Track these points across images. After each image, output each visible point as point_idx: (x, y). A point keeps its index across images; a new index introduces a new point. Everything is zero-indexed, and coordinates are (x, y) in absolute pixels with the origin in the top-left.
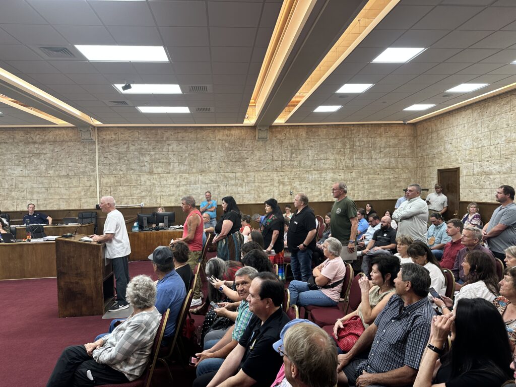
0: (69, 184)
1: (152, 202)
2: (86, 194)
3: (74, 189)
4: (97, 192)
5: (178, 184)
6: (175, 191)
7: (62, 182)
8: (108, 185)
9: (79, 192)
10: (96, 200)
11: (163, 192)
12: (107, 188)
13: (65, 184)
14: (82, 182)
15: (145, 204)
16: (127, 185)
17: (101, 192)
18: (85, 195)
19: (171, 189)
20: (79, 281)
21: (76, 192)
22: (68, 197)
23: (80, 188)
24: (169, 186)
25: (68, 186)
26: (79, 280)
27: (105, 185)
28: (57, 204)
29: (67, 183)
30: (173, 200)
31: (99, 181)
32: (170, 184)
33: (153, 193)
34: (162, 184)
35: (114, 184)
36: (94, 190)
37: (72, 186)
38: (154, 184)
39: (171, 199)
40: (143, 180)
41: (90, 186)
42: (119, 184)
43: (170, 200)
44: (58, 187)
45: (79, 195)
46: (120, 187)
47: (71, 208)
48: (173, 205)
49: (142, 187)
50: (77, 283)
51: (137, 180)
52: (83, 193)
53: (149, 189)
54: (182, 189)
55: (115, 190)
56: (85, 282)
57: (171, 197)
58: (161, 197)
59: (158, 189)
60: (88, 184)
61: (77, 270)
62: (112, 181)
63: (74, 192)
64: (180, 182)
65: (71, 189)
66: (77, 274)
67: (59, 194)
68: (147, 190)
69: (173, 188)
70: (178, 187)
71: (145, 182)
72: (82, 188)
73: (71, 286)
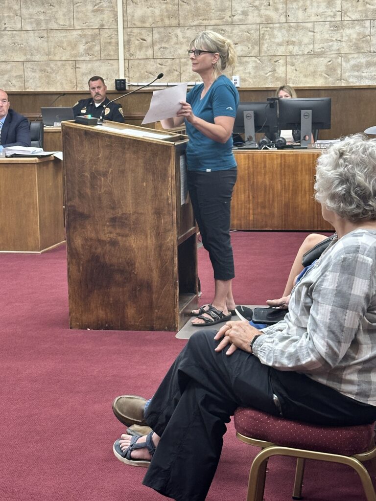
0: (47, 22)
1: (262, 73)
2: (90, 48)
3: (59, 36)
4: (117, 44)
5: (338, 18)
6: (327, 41)
7: (31, 15)
8: (147, 25)
9: (74, 45)
10: (115, 67)
11: (293, 43)
12: (143, 31)
13: (38, 23)
14: (80, 15)
15: (243, 80)
16: (195, 23)
17: (127, 43)
18: (87, 52)
19: (318, 36)
20: (120, 238)
21: (65, 45)
22: (45, 58)
23: (75, 33)
24: (310, 25)
25: (44, 27)
26: (118, 234)
27: (139, 24)
28: (20, 76)
29: (42, 17)
30: (322, 68)
31: (125, 12)
32: (313, 19)
33: (265, 47)
34: (290, 19)
35: (162, 20)
36: (110, 37)
37: (55, 26)
38: (269, 22)
39: (316, 66)
40: (240, 10)
41: (102, 27)
42: (174, 22)
43: (311, 68)
44: (21, 30)
45: (74, 52)
46: (178, 31)
47: (52, 89)
48: (320, 83)
49: (236, 30)
50: (114, 243)
51: (223, 10)
52: (82, 48)
53: (255, 36)
54: (349, 36)
55: (166, 38)
56: (134, 242)
57: (315, 61)
58: (289, 59)
59: (280, 36)
60: (95, 21)
61: (113, 208)
62: (157, 12)
63: (59, 45)
64: (343, 12)
65: (52, 34)
66: (113, 220)
67: (23, 50)
68: (248, 39)
69: (323, 32)
70: (337, 27)
71: (245, 13)
72: (79, 32)
73: (99, 250)
